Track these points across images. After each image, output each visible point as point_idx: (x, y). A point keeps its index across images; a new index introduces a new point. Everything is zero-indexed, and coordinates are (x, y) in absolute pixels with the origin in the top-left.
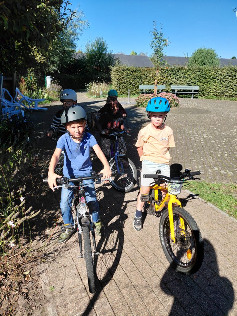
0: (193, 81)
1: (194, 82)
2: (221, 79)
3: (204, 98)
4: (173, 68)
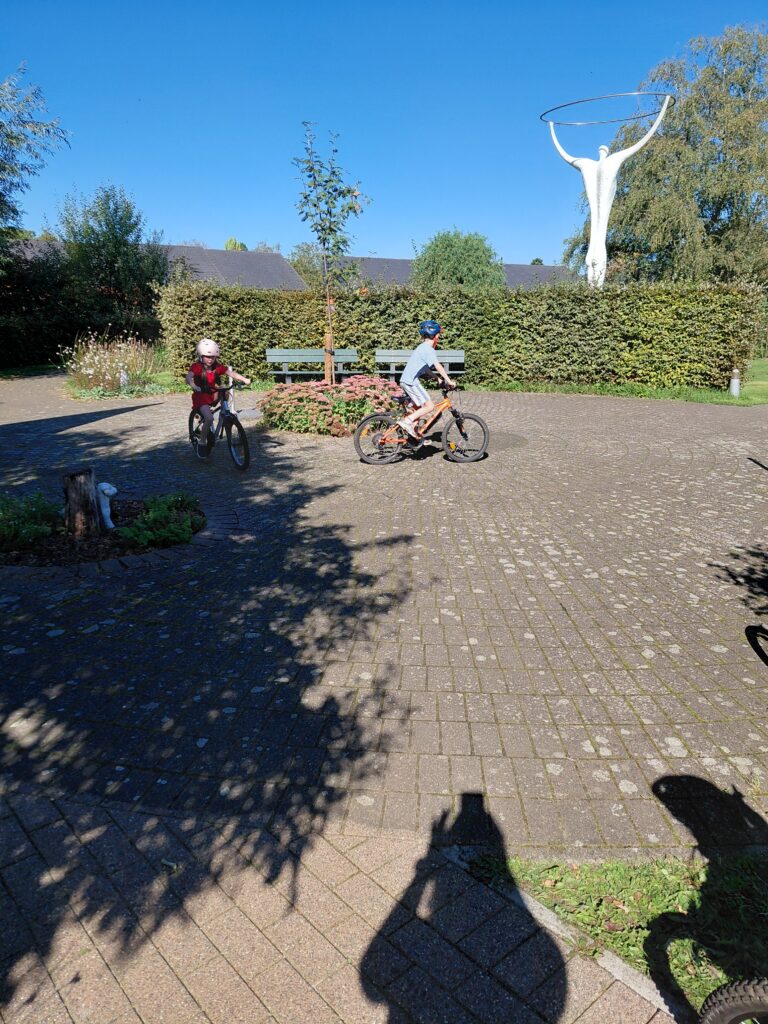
1: (446, 338)
2: (531, 326)
3: (484, 389)
4: (378, 293)
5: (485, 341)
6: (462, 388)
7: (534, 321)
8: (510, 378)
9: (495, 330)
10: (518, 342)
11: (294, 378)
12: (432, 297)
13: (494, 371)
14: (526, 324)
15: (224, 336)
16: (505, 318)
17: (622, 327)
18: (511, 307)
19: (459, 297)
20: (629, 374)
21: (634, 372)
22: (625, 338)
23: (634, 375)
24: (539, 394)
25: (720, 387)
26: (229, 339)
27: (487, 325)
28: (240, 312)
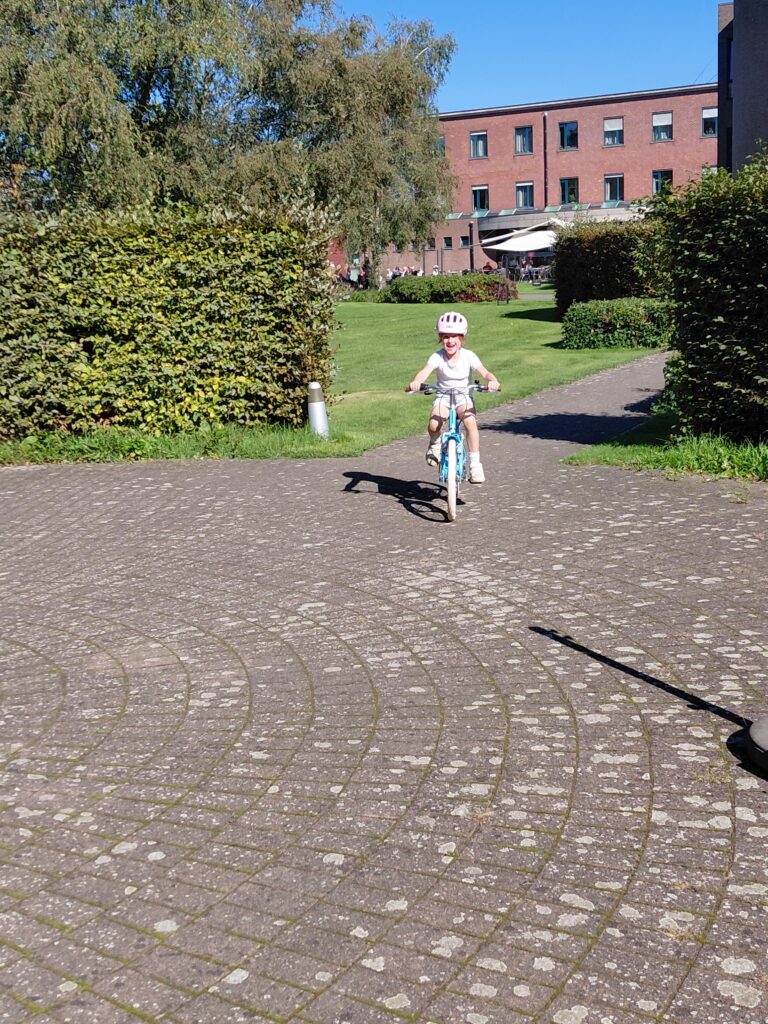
17: (63, 308)
20: (98, 410)
21: (108, 404)
22: (75, 332)
23: (109, 412)
25: (289, 421)
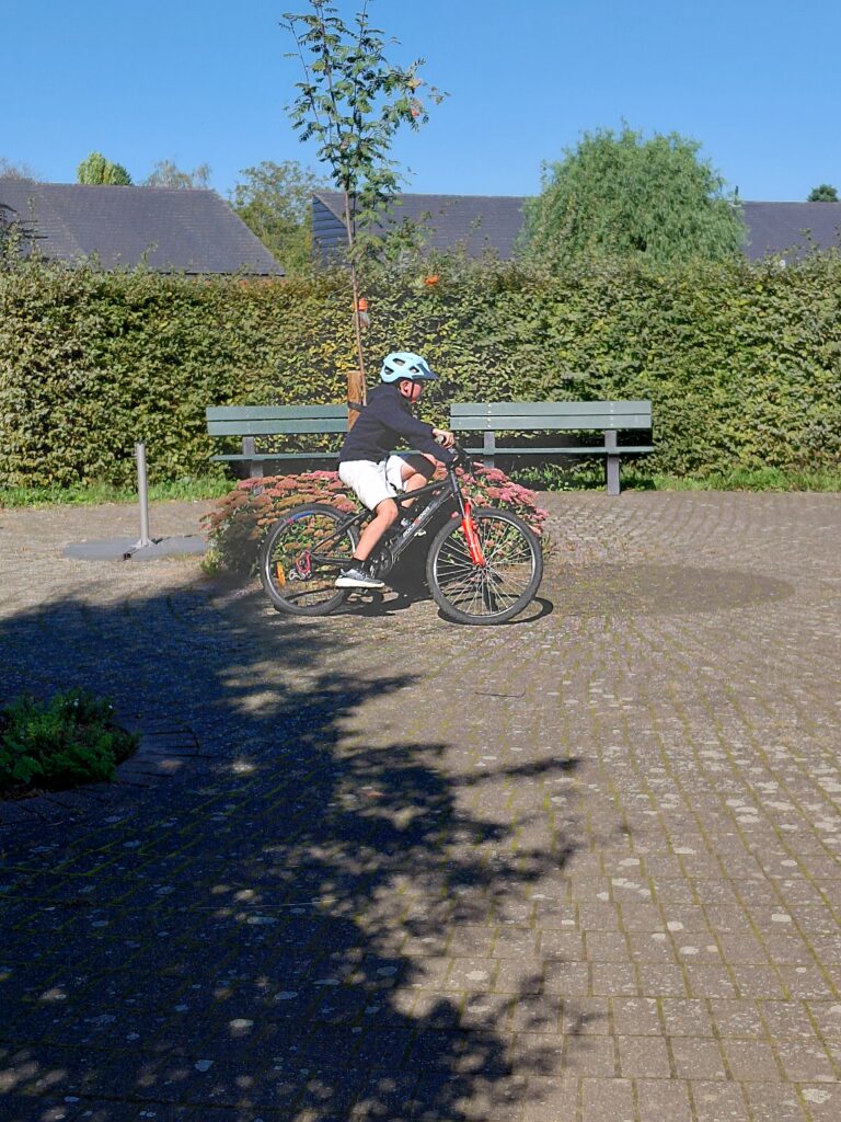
0: (605, 363)
1: (610, 375)
2: (800, 345)
3: (696, 485)
4: (455, 279)
5: (697, 381)
6: (649, 485)
7: (804, 333)
8: (756, 460)
9: (720, 355)
10: (771, 381)
11: (269, 468)
12: (576, 286)
13: (720, 445)
14: (788, 340)
15: (113, 381)
16: (742, 328)
18: (755, 303)
19: (637, 284)
24: (823, 495)
26: (124, 386)
27: (701, 345)
28: (148, 329)
